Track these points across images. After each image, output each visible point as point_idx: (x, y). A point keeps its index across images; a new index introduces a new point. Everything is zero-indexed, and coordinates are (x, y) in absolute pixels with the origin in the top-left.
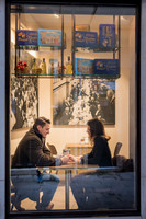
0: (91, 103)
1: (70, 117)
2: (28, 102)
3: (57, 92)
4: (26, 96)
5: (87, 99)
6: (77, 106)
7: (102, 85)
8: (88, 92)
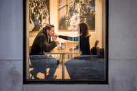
0: (81, 17)
1: (69, 25)
2: (43, 16)
3: (61, 11)
4: (41, 12)
5: (78, 15)
6: (72, 19)
7: (88, 6)
8: (79, 11)
